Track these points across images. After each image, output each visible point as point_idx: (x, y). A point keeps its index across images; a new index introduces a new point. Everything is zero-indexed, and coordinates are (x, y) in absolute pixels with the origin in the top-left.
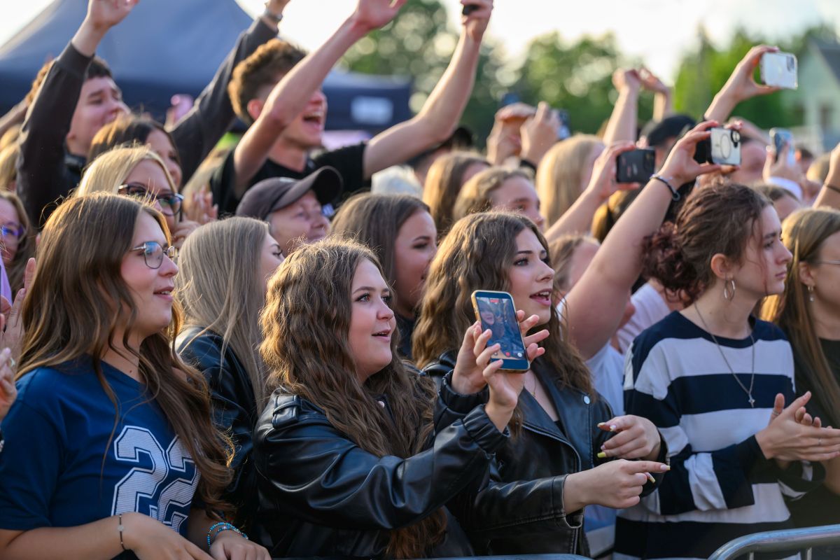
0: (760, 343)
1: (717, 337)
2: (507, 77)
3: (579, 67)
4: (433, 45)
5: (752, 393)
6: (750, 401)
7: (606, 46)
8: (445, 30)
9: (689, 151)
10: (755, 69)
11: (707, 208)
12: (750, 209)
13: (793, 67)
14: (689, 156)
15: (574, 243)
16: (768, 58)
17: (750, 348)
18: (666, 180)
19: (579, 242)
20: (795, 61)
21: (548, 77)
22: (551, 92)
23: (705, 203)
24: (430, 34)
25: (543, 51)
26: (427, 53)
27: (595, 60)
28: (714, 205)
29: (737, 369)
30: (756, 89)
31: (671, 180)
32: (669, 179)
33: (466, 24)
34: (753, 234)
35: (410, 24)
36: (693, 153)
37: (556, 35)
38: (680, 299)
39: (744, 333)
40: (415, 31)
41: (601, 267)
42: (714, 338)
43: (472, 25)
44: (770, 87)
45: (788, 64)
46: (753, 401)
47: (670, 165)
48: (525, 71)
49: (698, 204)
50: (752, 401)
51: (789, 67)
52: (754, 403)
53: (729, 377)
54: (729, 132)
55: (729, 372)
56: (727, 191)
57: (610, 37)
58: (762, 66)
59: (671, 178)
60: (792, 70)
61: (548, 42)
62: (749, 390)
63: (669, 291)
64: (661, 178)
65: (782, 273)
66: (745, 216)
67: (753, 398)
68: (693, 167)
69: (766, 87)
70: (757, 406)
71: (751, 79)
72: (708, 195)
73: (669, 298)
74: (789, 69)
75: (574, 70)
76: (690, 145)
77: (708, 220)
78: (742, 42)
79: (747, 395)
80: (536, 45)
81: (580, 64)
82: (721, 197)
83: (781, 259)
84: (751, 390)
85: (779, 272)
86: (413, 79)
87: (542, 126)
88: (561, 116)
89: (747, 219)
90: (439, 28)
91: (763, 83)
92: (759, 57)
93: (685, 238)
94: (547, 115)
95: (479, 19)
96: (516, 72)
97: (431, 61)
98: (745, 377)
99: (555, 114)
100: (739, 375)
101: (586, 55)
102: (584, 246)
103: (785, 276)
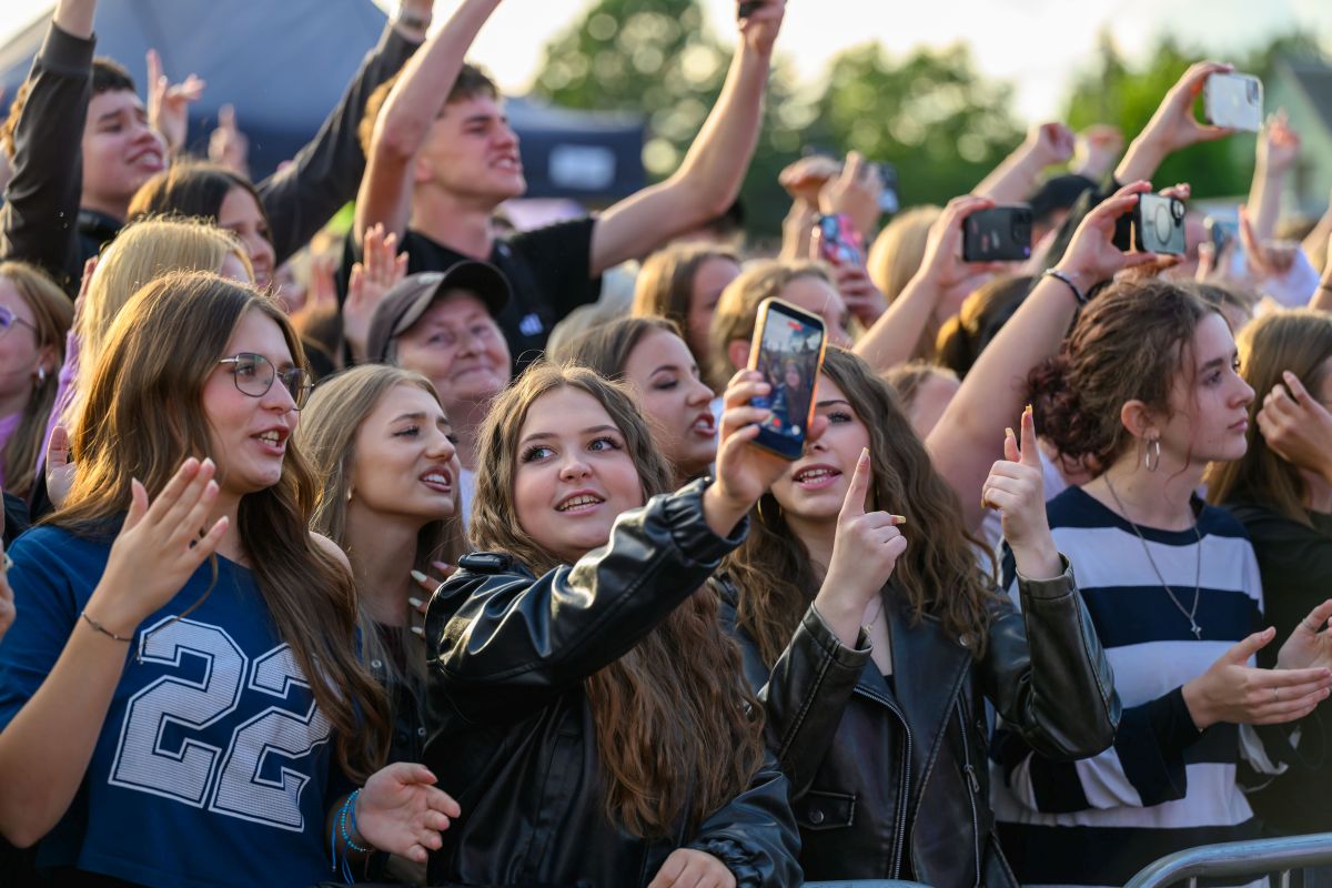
0: (1209, 539)
1: (1140, 527)
2: (797, 115)
3: (911, 98)
4: (680, 65)
5: (1195, 618)
6: (1193, 629)
7: (954, 65)
8: (700, 41)
9: (1104, 230)
10: (1195, 98)
11: (1108, 329)
12: (1176, 326)
13: (1257, 98)
14: (1104, 238)
15: (918, 377)
16: (1217, 84)
17: (1193, 548)
18: (1066, 277)
19: (925, 376)
20: (1260, 87)
21: (862, 114)
22: (867, 138)
23: (1106, 319)
24: (675, 47)
25: (856, 74)
26: (670, 77)
27: (936, 88)
28: (1119, 322)
29: (1171, 580)
30: (1198, 131)
31: (1075, 278)
32: (1074, 276)
33: (745, 31)
34: (1181, 367)
35: (645, 31)
36: (1112, 234)
37: (874, 49)
38: (1087, 467)
39: (1185, 523)
40: (652, 42)
41: (962, 418)
42: (1136, 529)
43: (755, 32)
44: (1220, 128)
45: (1248, 90)
46: (1199, 629)
47: (1074, 254)
48: (825, 106)
49: (1096, 321)
50: (1197, 629)
51: (1251, 97)
52: (1201, 633)
53: (1159, 592)
54: (1167, 202)
55: (1158, 583)
56: (1140, 297)
57: (960, 51)
58: (1206, 95)
59: (1076, 275)
60: (1255, 102)
61: (863, 59)
62: (1190, 612)
63: (1067, 458)
64: (1060, 274)
65: (1241, 422)
66: (1169, 337)
67: (1198, 625)
68: (1112, 255)
69: (1213, 129)
70: (1205, 636)
71: (1190, 115)
72: (1111, 306)
73: (1067, 467)
74: (1250, 100)
75: (904, 104)
76: (1105, 221)
77: (1110, 348)
78: (1171, 59)
79: (1188, 620)
80: (842, 64)
81: (914, 94)
82: (1131, 308)
83: (1238, 399)
84: (1194, 612)
85: (1235, 420)
86: (648, 117)
87: (852, 189)
88: (882, 172)
89: (1172, 342)
90: (689, 38)
91: (1209, 122)
92: (1202, 82)
93: (1080, 376)
94: (862, 172)
95: (766, 22)
96: (811, 107)
97: (676, 89)
98: (1184, 593)
99: (873, 171)
100: (1172, 588)
101: (923, 80)
102: (933, 383)
103: (1245, 425)
